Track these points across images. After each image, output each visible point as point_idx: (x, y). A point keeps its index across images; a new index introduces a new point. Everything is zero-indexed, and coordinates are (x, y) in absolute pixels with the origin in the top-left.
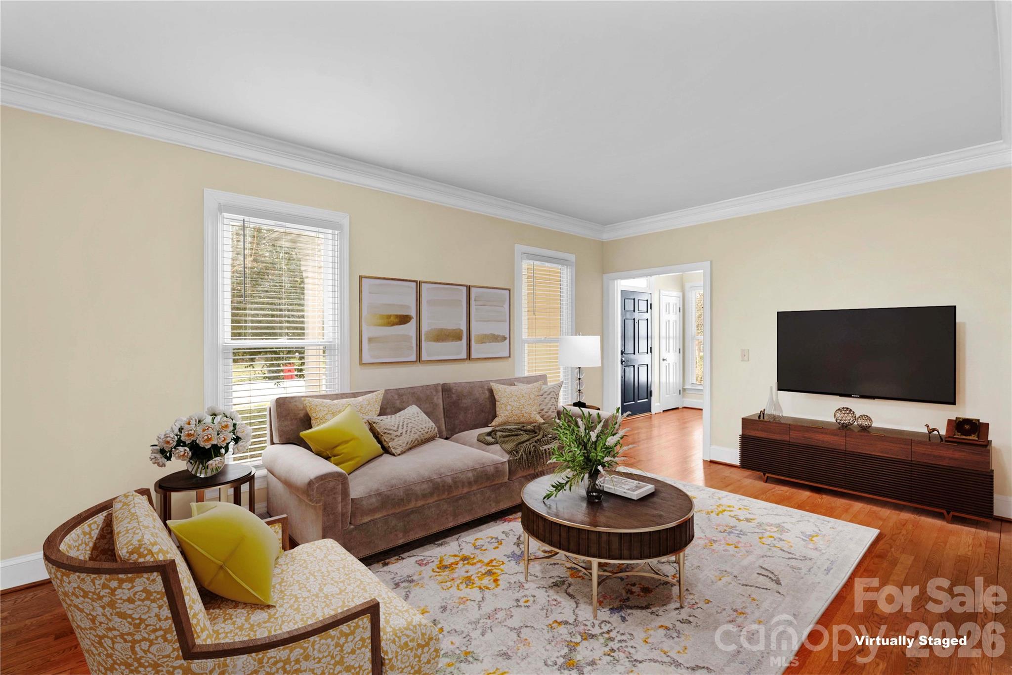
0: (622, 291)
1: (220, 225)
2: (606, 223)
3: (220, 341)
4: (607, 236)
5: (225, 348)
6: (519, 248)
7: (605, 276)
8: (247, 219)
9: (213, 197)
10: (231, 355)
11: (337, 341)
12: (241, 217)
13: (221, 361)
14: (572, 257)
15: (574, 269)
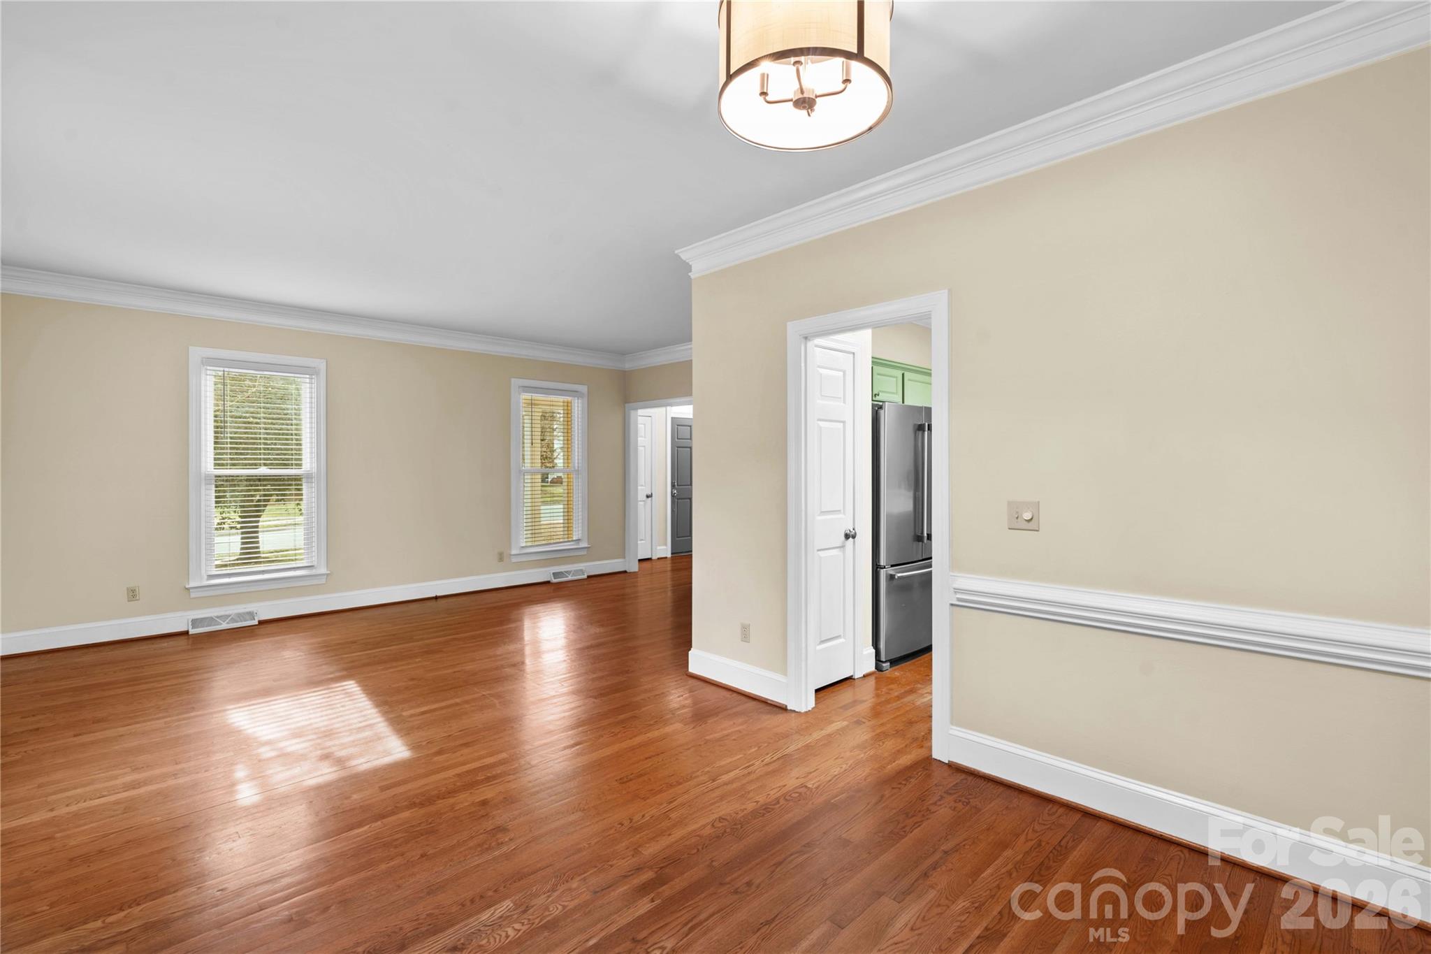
0: (672, 418)
1: (203, 376)
2: (622, 353)
3: (203, 470)
4: (628, 366)
5: (208, 477)
6: (515, 382)
7: (627, 405)
8: (226, 369)
9: (197, 353)
10: (213, 482)
11: (314, 470)
12: (222, 369)
13: (203, 487)
14: (583, 389)
15: (586, 399)
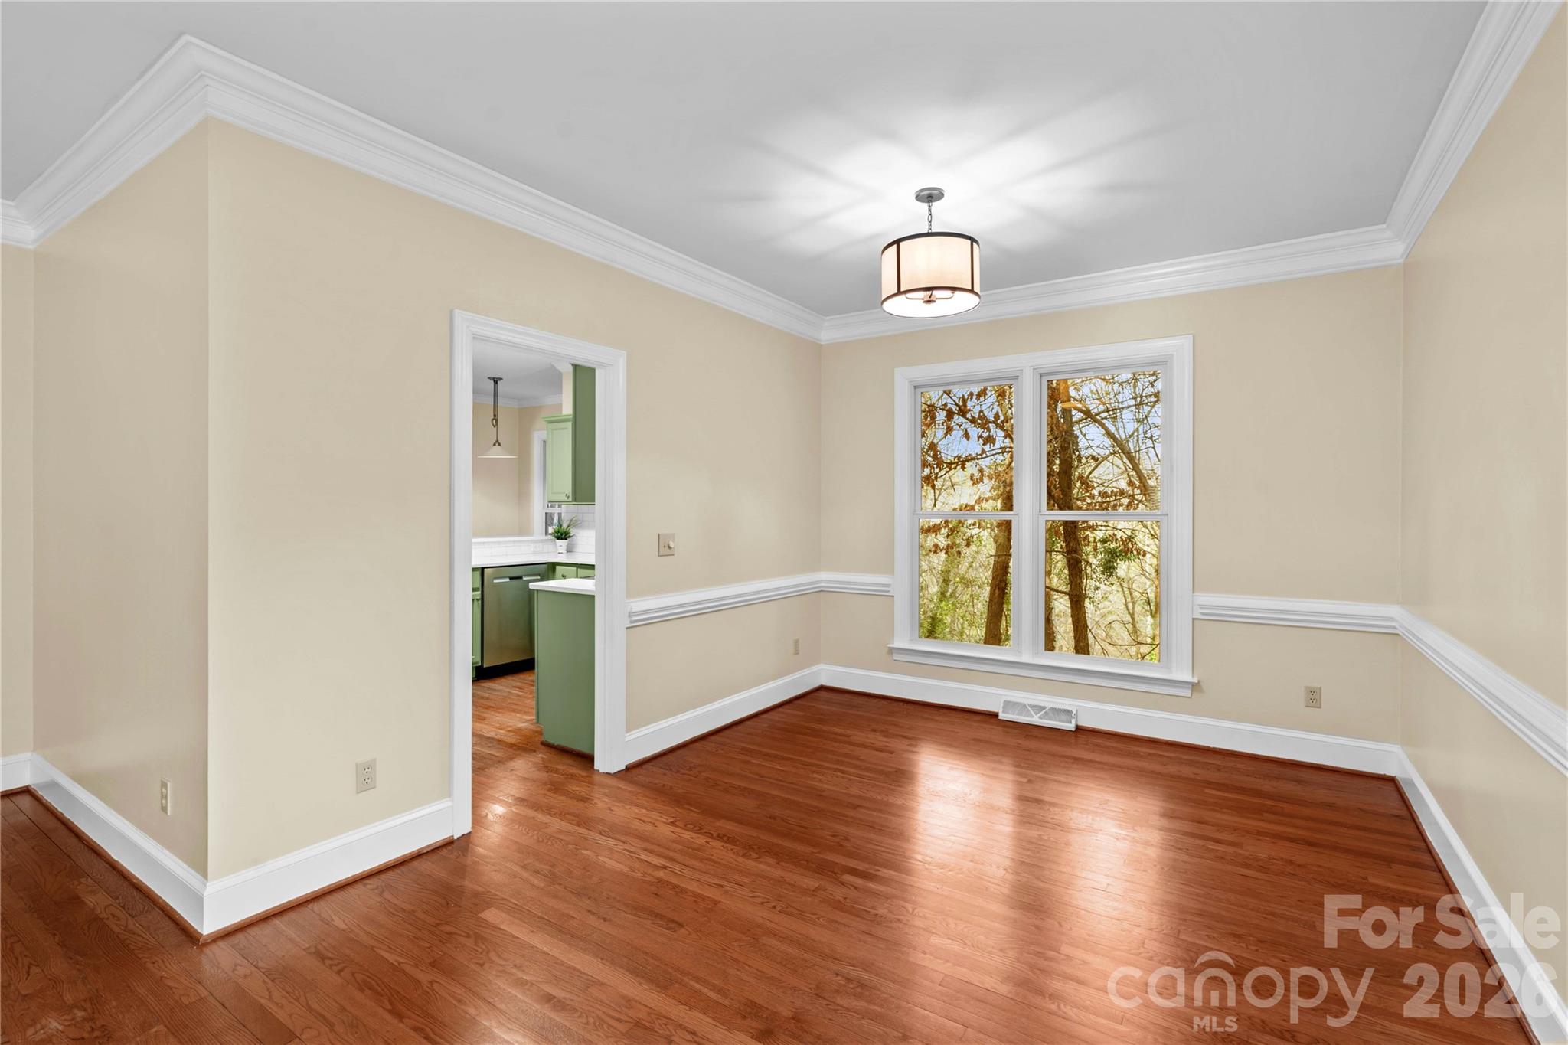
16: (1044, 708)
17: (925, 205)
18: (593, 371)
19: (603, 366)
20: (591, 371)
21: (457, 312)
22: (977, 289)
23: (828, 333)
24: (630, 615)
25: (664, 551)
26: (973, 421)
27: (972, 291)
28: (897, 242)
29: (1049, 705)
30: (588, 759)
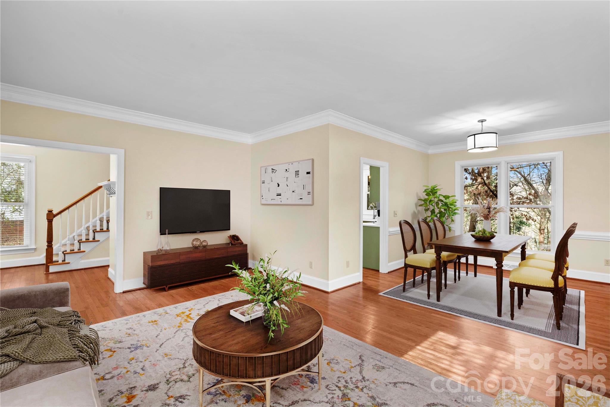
16: (509, 265)
17: (481, 123)
18: (379, 168)
19: (382, 167)
20: (378, 169)
21: (361, 158)
22: (497, 146)
23: (430, 151)
24: (389, 232)
25: (395, 215)
26: (470, 173)
27: (496, 147)
28: (474, 135)
29: (511, 264)
30: (378, 271)
